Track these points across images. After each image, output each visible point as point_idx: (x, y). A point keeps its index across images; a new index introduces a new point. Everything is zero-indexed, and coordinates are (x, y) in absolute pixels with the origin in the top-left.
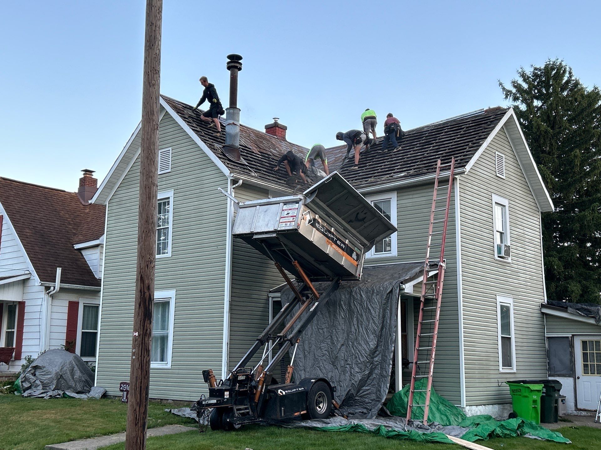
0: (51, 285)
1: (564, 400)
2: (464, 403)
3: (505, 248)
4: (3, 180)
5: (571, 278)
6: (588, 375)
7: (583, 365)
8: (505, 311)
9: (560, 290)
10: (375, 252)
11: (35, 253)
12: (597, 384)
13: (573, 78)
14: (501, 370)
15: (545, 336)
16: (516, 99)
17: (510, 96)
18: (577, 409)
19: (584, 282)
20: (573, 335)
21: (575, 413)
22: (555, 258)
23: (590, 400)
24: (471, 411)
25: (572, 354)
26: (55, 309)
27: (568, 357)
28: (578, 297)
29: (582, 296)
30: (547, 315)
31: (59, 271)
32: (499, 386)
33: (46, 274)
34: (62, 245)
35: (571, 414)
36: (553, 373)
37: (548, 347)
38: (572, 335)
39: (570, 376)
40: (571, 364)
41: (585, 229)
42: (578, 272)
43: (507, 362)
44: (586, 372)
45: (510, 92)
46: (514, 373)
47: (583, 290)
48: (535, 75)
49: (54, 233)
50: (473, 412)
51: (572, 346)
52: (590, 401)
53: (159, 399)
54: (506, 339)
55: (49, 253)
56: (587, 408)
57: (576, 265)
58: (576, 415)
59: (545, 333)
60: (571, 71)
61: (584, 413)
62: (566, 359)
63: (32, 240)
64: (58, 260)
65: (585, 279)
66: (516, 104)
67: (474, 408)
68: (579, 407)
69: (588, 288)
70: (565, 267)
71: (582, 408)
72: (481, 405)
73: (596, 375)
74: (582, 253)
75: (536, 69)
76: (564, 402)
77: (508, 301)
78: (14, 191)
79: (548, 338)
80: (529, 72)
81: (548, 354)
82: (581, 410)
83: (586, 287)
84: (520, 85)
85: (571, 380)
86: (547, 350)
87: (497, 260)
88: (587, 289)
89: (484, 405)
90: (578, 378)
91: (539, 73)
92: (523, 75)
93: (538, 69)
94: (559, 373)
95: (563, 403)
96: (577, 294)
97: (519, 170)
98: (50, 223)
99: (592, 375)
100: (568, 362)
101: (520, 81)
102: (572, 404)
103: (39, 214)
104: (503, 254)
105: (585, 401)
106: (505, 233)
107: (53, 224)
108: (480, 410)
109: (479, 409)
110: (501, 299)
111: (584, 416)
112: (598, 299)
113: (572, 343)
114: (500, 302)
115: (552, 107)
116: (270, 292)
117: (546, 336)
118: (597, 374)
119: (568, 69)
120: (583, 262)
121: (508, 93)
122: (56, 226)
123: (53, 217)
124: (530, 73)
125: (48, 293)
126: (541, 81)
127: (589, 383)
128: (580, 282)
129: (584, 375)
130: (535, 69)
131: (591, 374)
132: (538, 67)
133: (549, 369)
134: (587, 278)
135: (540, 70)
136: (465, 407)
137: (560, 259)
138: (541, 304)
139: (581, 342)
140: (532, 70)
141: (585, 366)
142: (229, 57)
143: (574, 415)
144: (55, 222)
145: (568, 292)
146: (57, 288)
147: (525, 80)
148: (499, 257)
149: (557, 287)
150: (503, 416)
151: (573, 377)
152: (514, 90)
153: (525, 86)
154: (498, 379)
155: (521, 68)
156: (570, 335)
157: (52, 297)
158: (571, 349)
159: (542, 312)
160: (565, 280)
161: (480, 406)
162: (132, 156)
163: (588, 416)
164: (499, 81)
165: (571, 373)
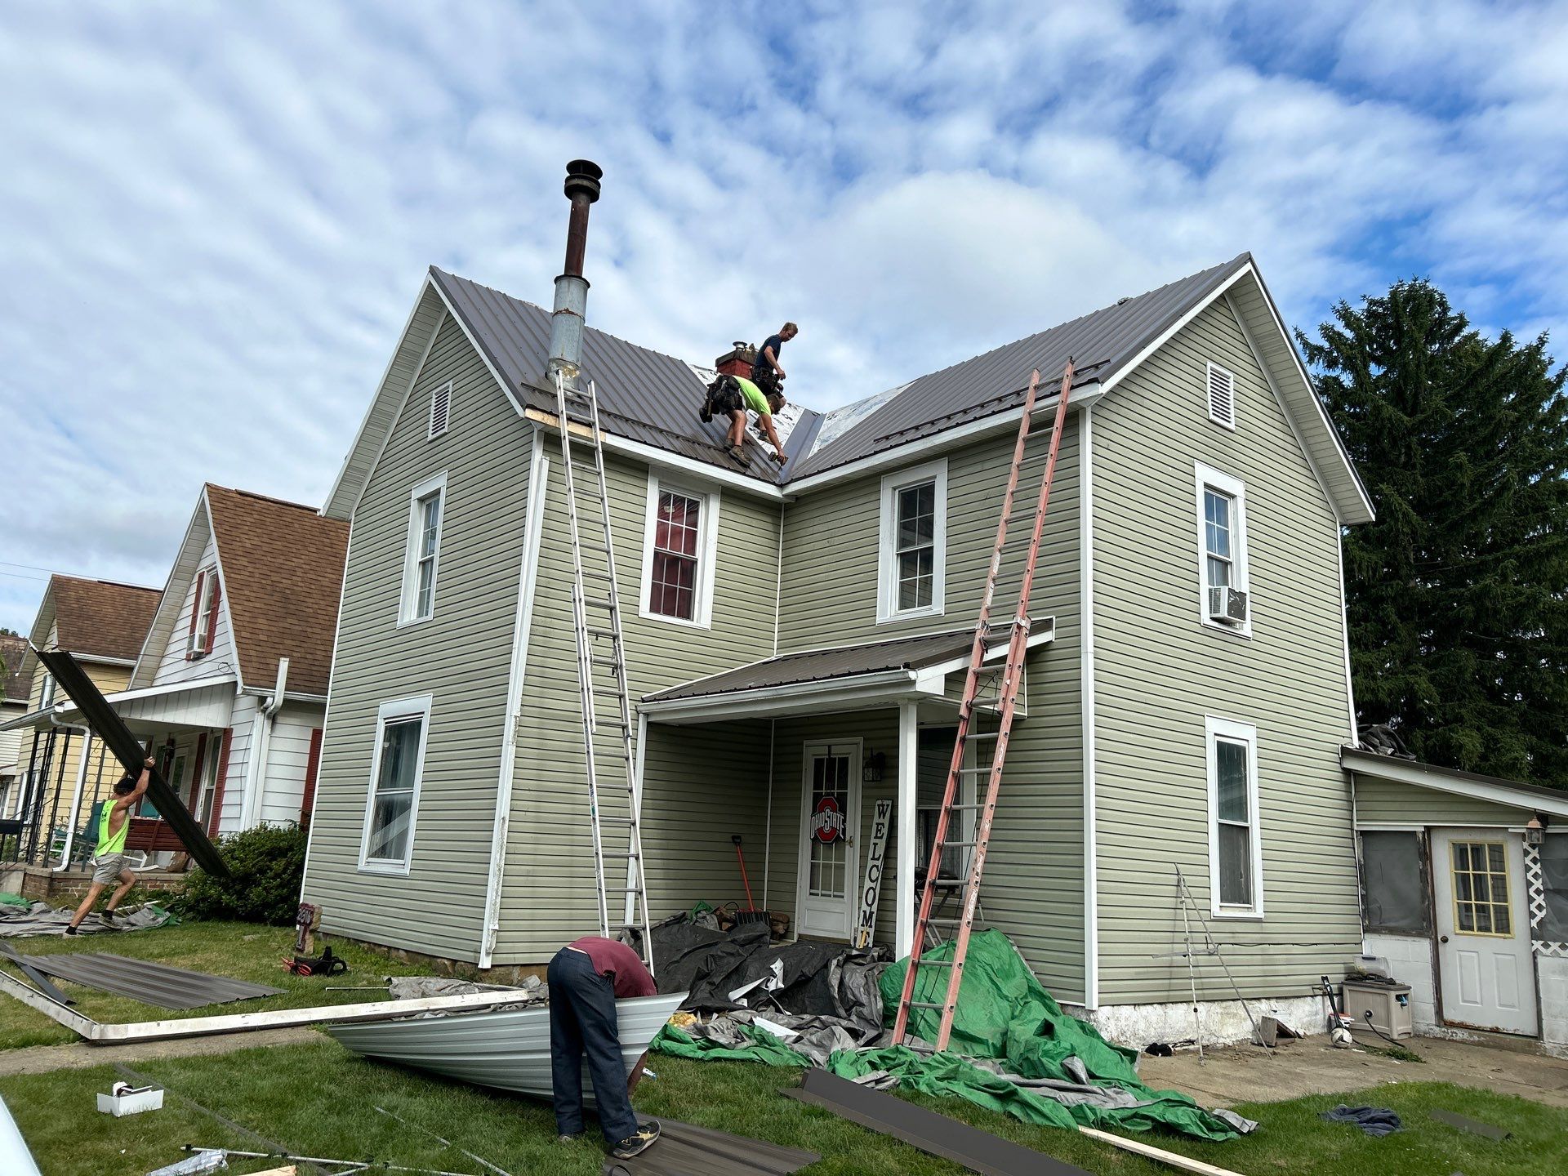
0: (266, 694)
1: (1405, 995)
2: (1093, 999)
3: (1229, 596)
4: (239, 496)
5: (1459, 719)
6: (1471, 932)
7: (1456, 905)
8: (1231, 759)
9: (1435, 744)
10: (900, 609)
11: (254, 631)
12: (1496, 959)
13: (1451, 314)
14: (1216, 911)
15: (1352, 829)
16: (1332, 364)
17: (1319, 359)
18: (1442, 1022)
19: (1490, 729)
20: (1428, 829)
21: (1438, 1031)
22: (1420, 676)
23: (1478, 1000)
24: (1118, 1019)
25: (1427, 878)
26: (278, 744)
27: (1416, 882)
28: (1475, 759)
29: (1484, 757)
30: (1357, 775)
31: (284, 664)
32: (1210, 954)
33: (261, 672)
34: (327, 618)
35: (1425, 1033)
36: (1376, 923)
37: (1361, 855)
38: (1425, 827)
39: (1421, 935)
40: (1423, 902)
41: (1488, 616)
42: (1475, 710)
43: (1236, 888)
44: (1465, 926)
45: (1320, 349)
46: (1259, 921)
47: (1487, 747)
48: (1371, 314)
49: (315, 596)
50: (1123, 1023)
51: (1426, 856)
52: (1476, 1003)
53: (385, 946)
54: (1235, 830)
55: (287, 631)
56: (1469, 1021)
57: (1470, 694)
58: (1440, 1039)
59: (1352, 820)
60: (1445, 300)
61: (1461, 1035)
62: (1411, 888)
63: (258, 605)
64: (305, 645)
65: (1493, 724)
66: (1334, 375)
67: (1126, 1010)
68: (1448, 1015)
69: (1496, 741)
70: (1445, 697)
71: (1457, 1020)
72: (1152, 1004)
73: (1494, 934)
74: (1482, 668)
75: (1372, 303)
76: (1405, 1002)
77: (1243, 733)
78: (255, 516)
79: (1363, 833)
80: (1359, 308)
81: (1364, 875)
82: (1452, 1025)
83: (1494, 739)
84: (1340, 335)
85: (1425, 944)
86: (1361, 866)
87: (1206, 626)
88: (1495, 745)
89: (1161, 1004)
90: (1445, 940)
91: (1380, 310)
92: (1346, 316)
93: (1378, 302)
94: (1392, 924)
95: (1402, 1005)
96: (1472, 752)
97: (1276, 416)
98: (314, 577)
99: (1482, 933)
100: (1416, 897)
101: (1340, 327)
102: (1429, 1009)
103: (294, 559)
104: (1224, 613)
105: (1463, 1001)
106: (1234, 564)
107: (320, 578)
108: (1145, 1018)
109: (1145, 1013)
110: (1218, 727)
111: (1463, 1042)
112: (1521, 763)
113: (1425, 846)
114: (1216, 734)
115: (1407, 372)
116: (642, 701)
117: (1356, 828)
118: (1496, 931)
119: (1437, 297)
120: (1484, 687)
121: (1314, 352)
122: (324, 584)
123: (324, 565)
124: (1361, 312)
125: (264, 711)
126: (1385, 327)
127: (1474, 954)
128: (1479, 729)
129: (1462, 932)
130: (1370, 304)
131: (1480, 929)
132: (1377, 298)
133: (1367, 913)
134: (1498, 721)
135: (1381, 303)
136: (1095, 1007)
137: (1432, 680)
138: (1342, 747)
139: (1452, 846)
140: (1365, 305)
141: (1463, 909)
142: (570, 167)
143: (1435, 1038)
144: (326, 575)
145: (1453, 747)
146: (279, 700)
147: (1347, 326)
148: (1212, 619)
149: (1427, 738)
150: (1224, 1034)
151: (1430, 938)
152: (1326, 345)
153: (1349, 334)
154: (1208, 934)
155: (1342, 303)
156: (1418, 828)
157: (273, 718)
158: (1424, 865)
159: (1343, 769)
160: (1446, 725)
161: (1149, 1008)
162: (391, 409)
163: (1473, 1043)
164: (1296, 329)
165: (1424, 925)
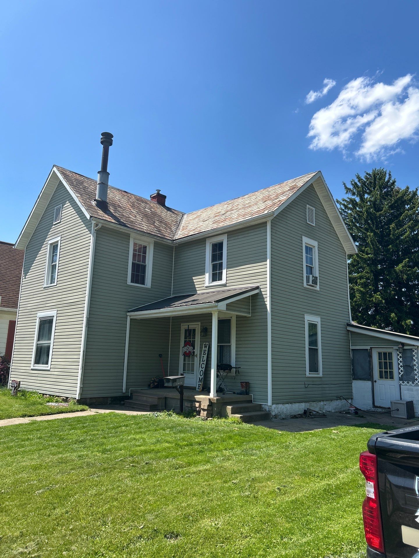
2: (270, 402)
3: (312, 278)
6: (383, 379)
7: (379, 371)
8: (313, 328)
10: (212, 282)
14: (308, 375)
15: (350, 349)
16: (353, 194)
17: (349, 192)
18: (374, 406)
20: (371, 348)
21: (373, 409)
24: (278, 408)
25: (370, 363)
30: (351, 332)
32: (306, 388)
35: (369, 410)
36: (356, 377)
37: (352, 357)
39: (368, 380)
40: (369, 370)
43: (314, 368)
44: (381, 377)
46: (321, 377)
48: (366, 178)
51: (370, 356)
52: (384, 400)
54: (314, 350)
56: (382, 406)
58: (374, 411)
59: (350, 346)
60: (390, 173)
61: (379, 410)
62: (366, 366)
66: (354, 198)
67: (280, 406)
68: (376, 404)
71: (378, 405)
72: (288, 403)
77: (316, 320)
79: (353, 350)
80: (363, 176)
81: (353, 362)
82: (377, 407)
84: (356, 184)
85: (369, 383)
86: (352, 360)
87: (305, 287)
90: (375, 381)
91: (369, 177)
93: (369, 174)
94: (360, 377)
97: (328, 221)
99: (386, 379)
100: (367, 369)
101: (356, 181)
102: (371, 403)
104: (311, 283)
105: (380, 400)
106: (314, 268)
109: (286, 406)
110: (309, 318)
111: (380, 412)
113: (370, 354)
114: (308, 320)
116: (129, 312)
118: (390, 379)
119: (388, 172)
121: (348, 190)
127: (384, 386)
129: (380, 379)
130: (366, 174)
133: (354, 374)
136: (271, 405)
138: (347, 323)
139: (378, 353)
141: (381, 372)
142: (102, 134)
143: (372, 411)
148: (307, 285)
151: (371, 381)
152: (352, 187)
153: (359, 184)
154: (305, 382)
155: (357, 173)
156: (368, 348)
158: (370, 359)
159: (347, 330)
162: (40, 213)
163: (383, 412)
165: (369, 377)
